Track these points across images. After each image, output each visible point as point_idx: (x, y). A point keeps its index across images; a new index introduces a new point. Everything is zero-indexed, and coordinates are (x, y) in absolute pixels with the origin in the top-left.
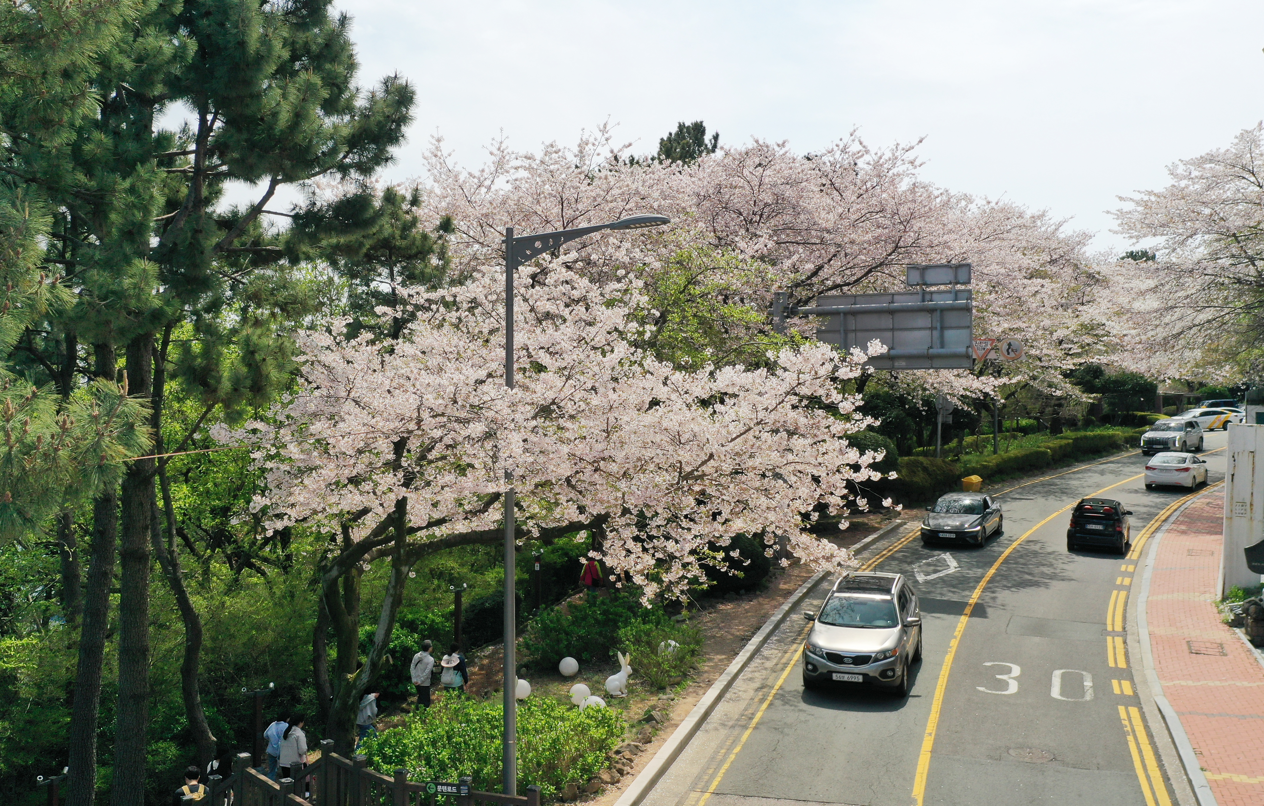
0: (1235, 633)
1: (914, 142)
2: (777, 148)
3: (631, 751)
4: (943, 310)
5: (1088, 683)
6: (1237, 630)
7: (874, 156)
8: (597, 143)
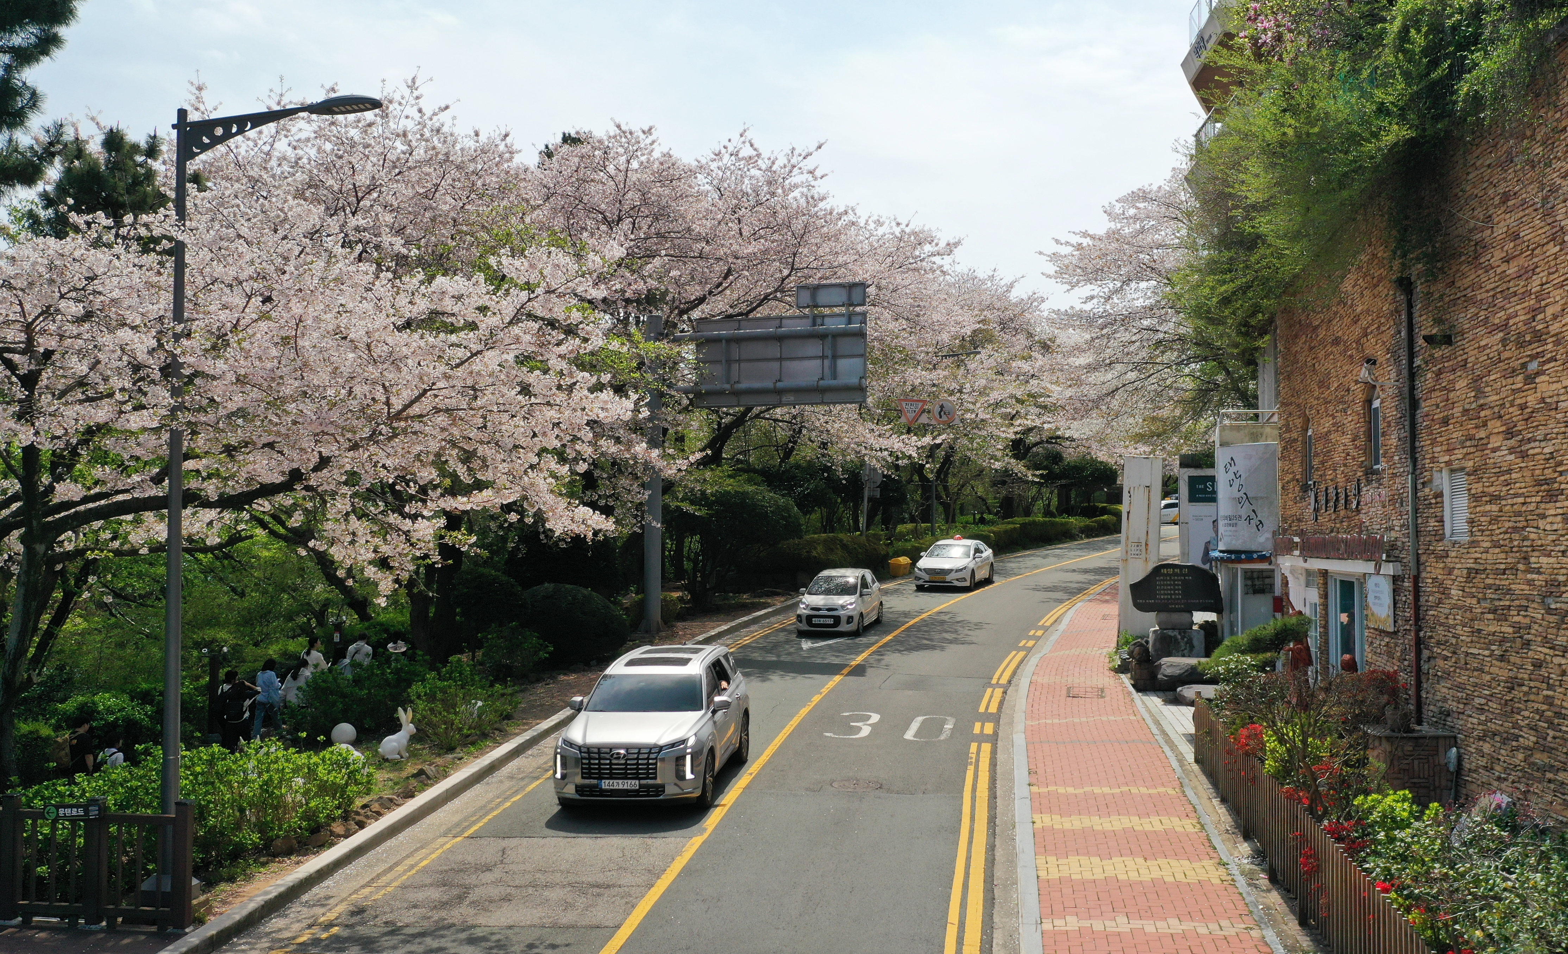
0: (1120, 678)
1: (812, 148)
2: (642, 136)
3: (381, 805)
4: (837, 335)
5: (949, 726)
6: (1123, 676)
7: (767, 161)
8: (404, 102)
